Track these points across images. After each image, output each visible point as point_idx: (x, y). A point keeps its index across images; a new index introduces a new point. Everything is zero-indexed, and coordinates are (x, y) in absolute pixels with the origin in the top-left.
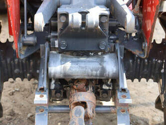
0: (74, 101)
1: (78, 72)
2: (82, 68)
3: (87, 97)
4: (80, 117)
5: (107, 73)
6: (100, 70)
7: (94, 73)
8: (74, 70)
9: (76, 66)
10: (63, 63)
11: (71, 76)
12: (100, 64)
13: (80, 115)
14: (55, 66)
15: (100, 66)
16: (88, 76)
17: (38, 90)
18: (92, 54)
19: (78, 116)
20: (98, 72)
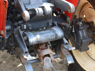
0: (43, 55)
1: (44, 39)
2: (46, 36)
3: (49, 51)
4: (49, 63)
5: (59, 36)
6: (55, 36)
7: (52, 38)
8: (42, 38)
9: (43, 36)
10: (35, 36)
11: (41, 42)
12: (54, 33)
13: (49, 61)
14: (32, 38)
15: (55, 34)
16: (50, 40)
17: (24, 53)
18: (41, 29)
19: (47, 62)
20: (54, 37)
